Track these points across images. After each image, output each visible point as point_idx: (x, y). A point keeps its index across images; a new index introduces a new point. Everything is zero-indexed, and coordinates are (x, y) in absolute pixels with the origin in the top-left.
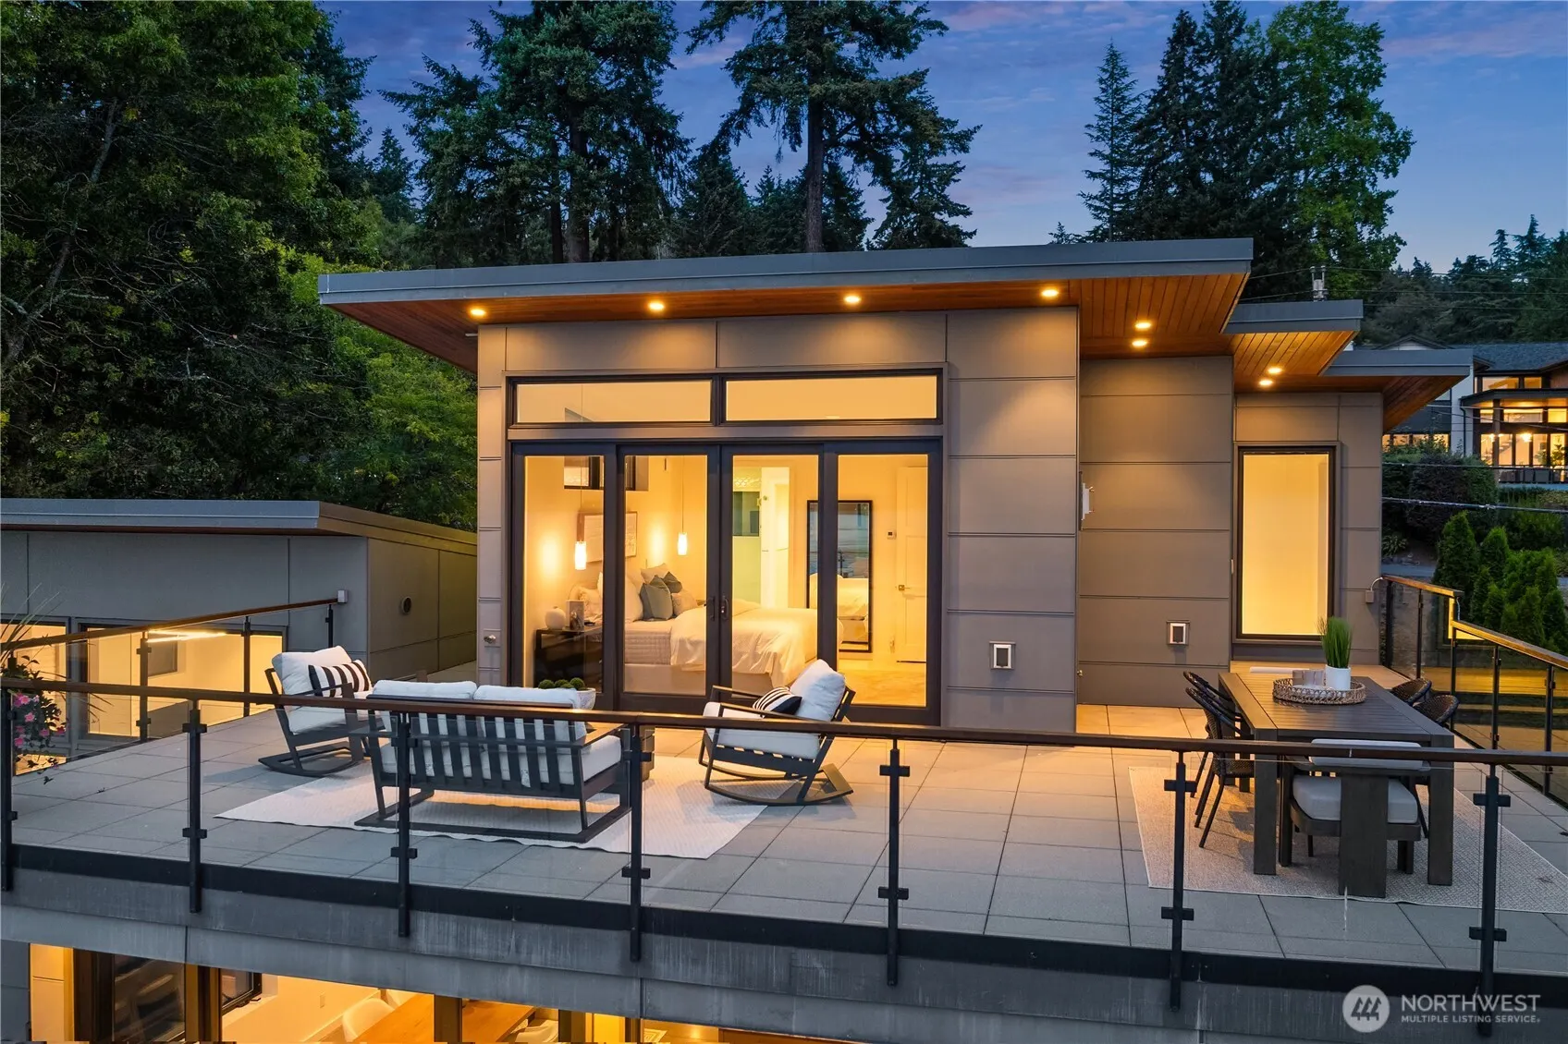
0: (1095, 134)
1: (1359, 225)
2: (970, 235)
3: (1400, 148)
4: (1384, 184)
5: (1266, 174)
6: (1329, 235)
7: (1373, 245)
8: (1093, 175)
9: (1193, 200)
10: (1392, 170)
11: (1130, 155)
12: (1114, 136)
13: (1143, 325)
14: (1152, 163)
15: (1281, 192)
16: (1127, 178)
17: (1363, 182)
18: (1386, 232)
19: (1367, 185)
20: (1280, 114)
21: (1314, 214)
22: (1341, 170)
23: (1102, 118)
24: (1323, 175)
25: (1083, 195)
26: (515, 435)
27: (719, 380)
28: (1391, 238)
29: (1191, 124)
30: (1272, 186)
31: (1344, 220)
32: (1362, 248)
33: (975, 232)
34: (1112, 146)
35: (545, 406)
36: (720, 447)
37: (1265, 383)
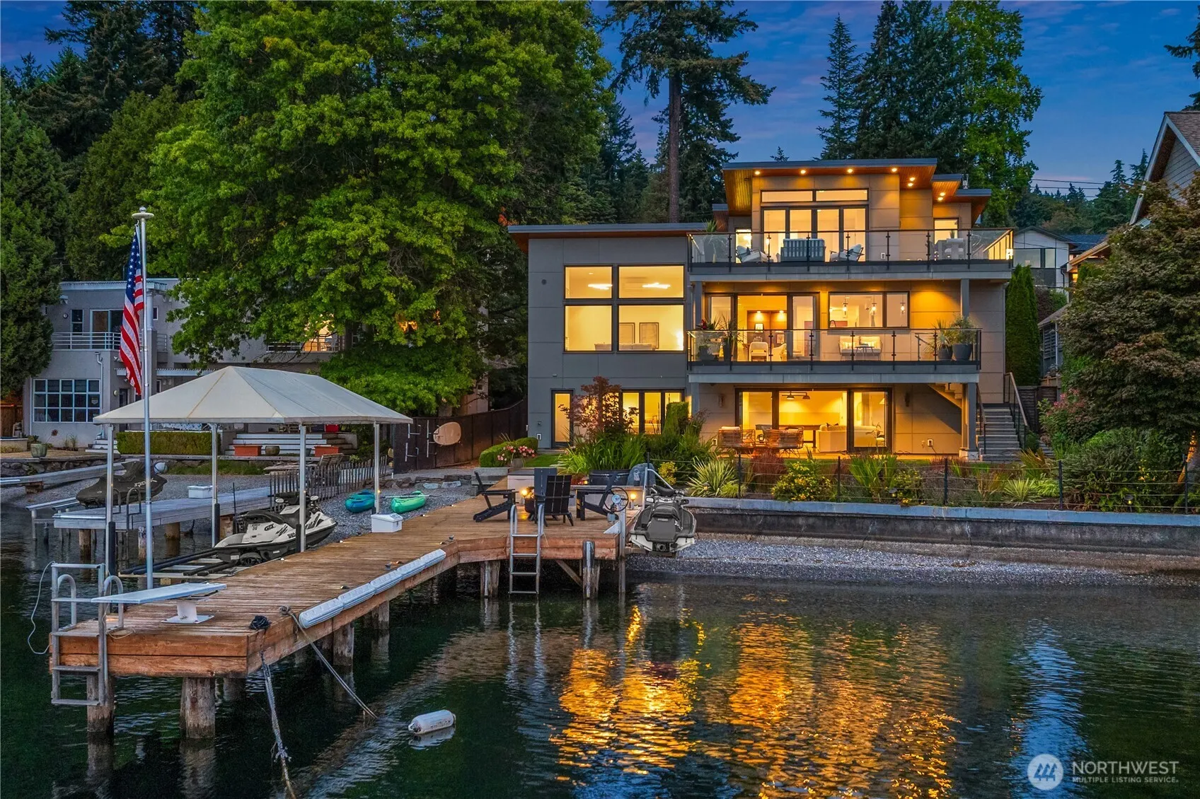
0: (828, 84)
1: (1007, 155)
2: (733, 156)
3: (1033, 100)
4: (1024, 126)
5: (946, 117)
6: (986, 162)
7: (1016, 169)
8: (825, 114)
9: (896, 134)
10: (1028, 116)
11: (852, 100)
12: (841, 86)
13: (912, 179)
14: (868, 106)
15: (955, 130)
16: (850, 117)
17: (1010, 124)
18: (1025, 160)
19: (1013, 126)
20: (954, 74)
21: (977, 146)
22: (995, 115)
23: (832, 73)
24: (983, 119)
25: (820, 129)
26: (762, 205)
27: (814, 191)
28: (1028, 165)
29: (894, 79)
30: (949, 126)
31: (997, 152)
32: (1009, 171)
33: (737, 155)
34: (839, 93)
35: (769, 197)
36: (814, 207)
37: (940, 199)
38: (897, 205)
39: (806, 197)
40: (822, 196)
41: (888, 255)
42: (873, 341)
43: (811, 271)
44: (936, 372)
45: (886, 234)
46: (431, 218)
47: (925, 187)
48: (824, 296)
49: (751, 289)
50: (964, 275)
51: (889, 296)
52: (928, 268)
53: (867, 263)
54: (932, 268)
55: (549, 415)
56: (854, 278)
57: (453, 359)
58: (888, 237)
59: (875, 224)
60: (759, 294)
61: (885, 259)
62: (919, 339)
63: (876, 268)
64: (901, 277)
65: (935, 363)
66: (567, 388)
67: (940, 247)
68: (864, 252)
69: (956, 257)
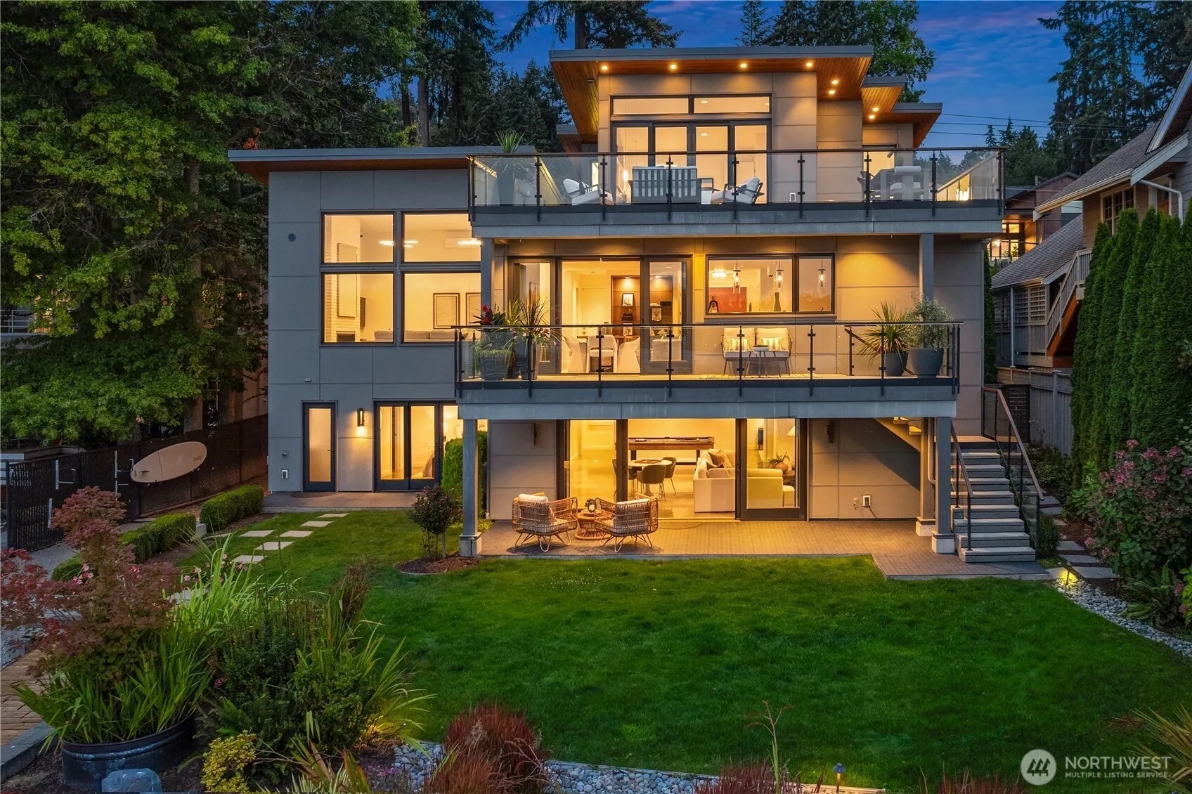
3: (928, 62)
4: (918, 86)
10: (923, 76)
13: (835, 82)
17: (907, 84)
19: (909, 87)
20: (856, 37)
26: (613, 119)
27: (691, 98)
35: (624, 108)
36: (692, 124)
37: (872, 117)
38: (814, 121)
39: (678, 107)
40: (704, 106)
41: (801, 193)
42: (775, 338)
43: (674, 220)
44: (883, 399)
45: (797, 156)
46: (105, 139)
47: (851, 97)
48: (698, 261)
49: (581, 251)
50: (925, 227)
51: (803, 262)
52: (867, 215)
53: (769, 206)
54: (874, 214)
55: (299, 442)
56: (746, 231)
57: (180, 351)
58: (801, 161)
59: (780, 144)
60: (596, 258)
61: (797, 200)
62: (852, 335)
63: (781, 214)
64: (823, 230)
65: (881, 383)
66: (326, 400)
67: (883, 182)
68: (764, 190)
69: (908, 196)
